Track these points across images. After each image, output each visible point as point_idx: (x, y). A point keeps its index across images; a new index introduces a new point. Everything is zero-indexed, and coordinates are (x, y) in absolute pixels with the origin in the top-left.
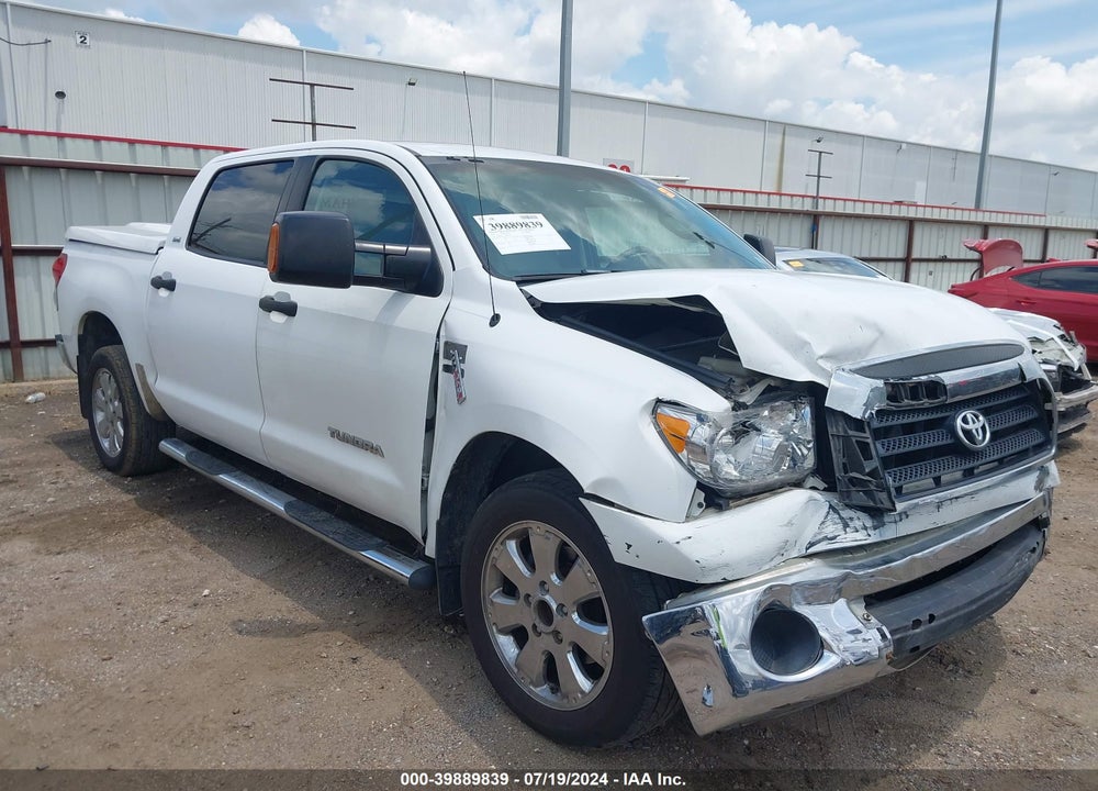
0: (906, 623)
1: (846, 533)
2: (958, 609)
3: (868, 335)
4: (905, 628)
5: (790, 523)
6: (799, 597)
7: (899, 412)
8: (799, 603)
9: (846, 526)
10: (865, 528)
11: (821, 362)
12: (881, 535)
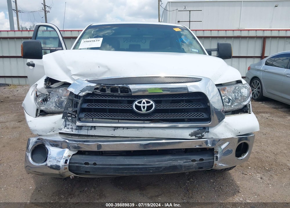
0: (82, 162)
1: (64, 128)
2: (110, 165)
3: (102, 69)
4: (81, 163)
5: (55, 123)
6: (48, 143)
7: (103, 95)
8: (48, 145)
9: (66, 126)
10: (72, 129)
11: (73, 77)
12: (78, 132)
